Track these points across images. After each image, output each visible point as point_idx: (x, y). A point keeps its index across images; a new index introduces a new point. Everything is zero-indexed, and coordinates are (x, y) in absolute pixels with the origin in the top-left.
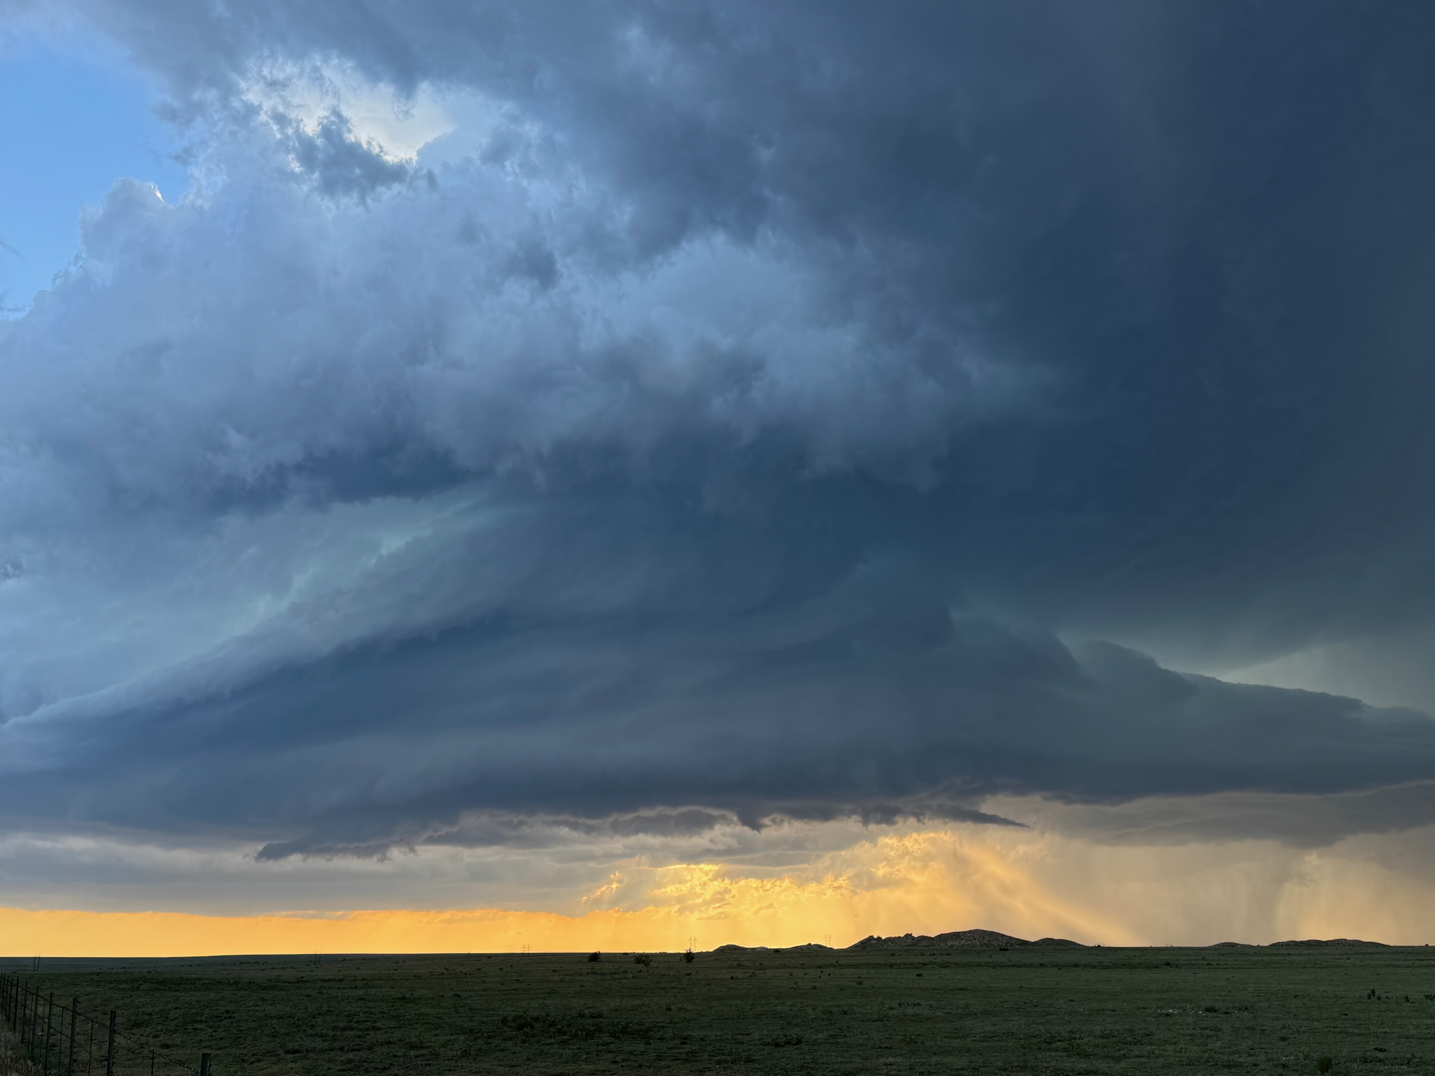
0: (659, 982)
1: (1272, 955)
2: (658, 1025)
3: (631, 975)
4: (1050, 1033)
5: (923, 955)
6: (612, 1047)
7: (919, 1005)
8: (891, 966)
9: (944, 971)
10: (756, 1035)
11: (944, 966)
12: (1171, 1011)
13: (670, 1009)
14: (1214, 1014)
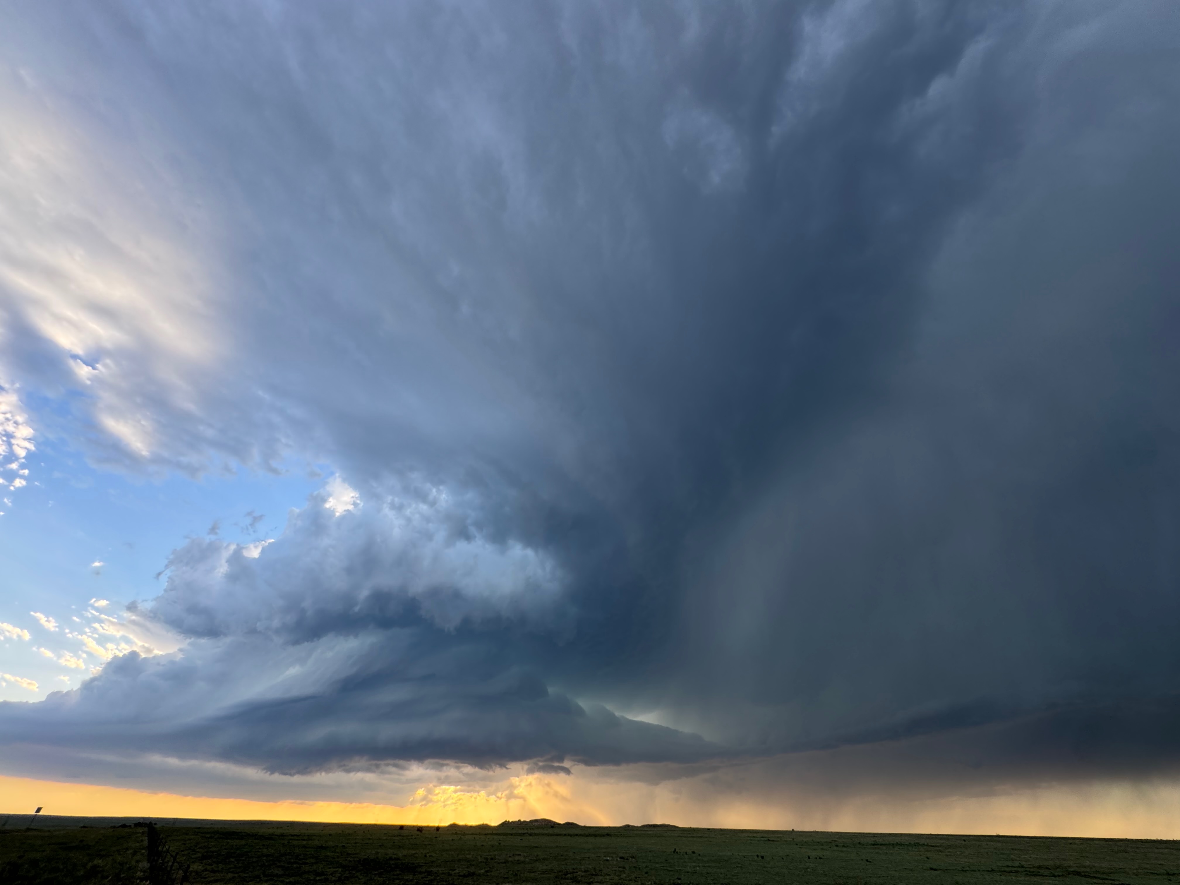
0: (424, 841)
1: (641, 830)
2: (421, 864)
3: (414, 837)
4: (566, 869)
5: (523, 829)
6: (400, 877)
7: (520, 855)
8: (512, 835)
9: (531, 837)
10: (457, 871)
11: (531, 835)
12: (608, 858)
13: (426, 856)
14: (623, 860)
